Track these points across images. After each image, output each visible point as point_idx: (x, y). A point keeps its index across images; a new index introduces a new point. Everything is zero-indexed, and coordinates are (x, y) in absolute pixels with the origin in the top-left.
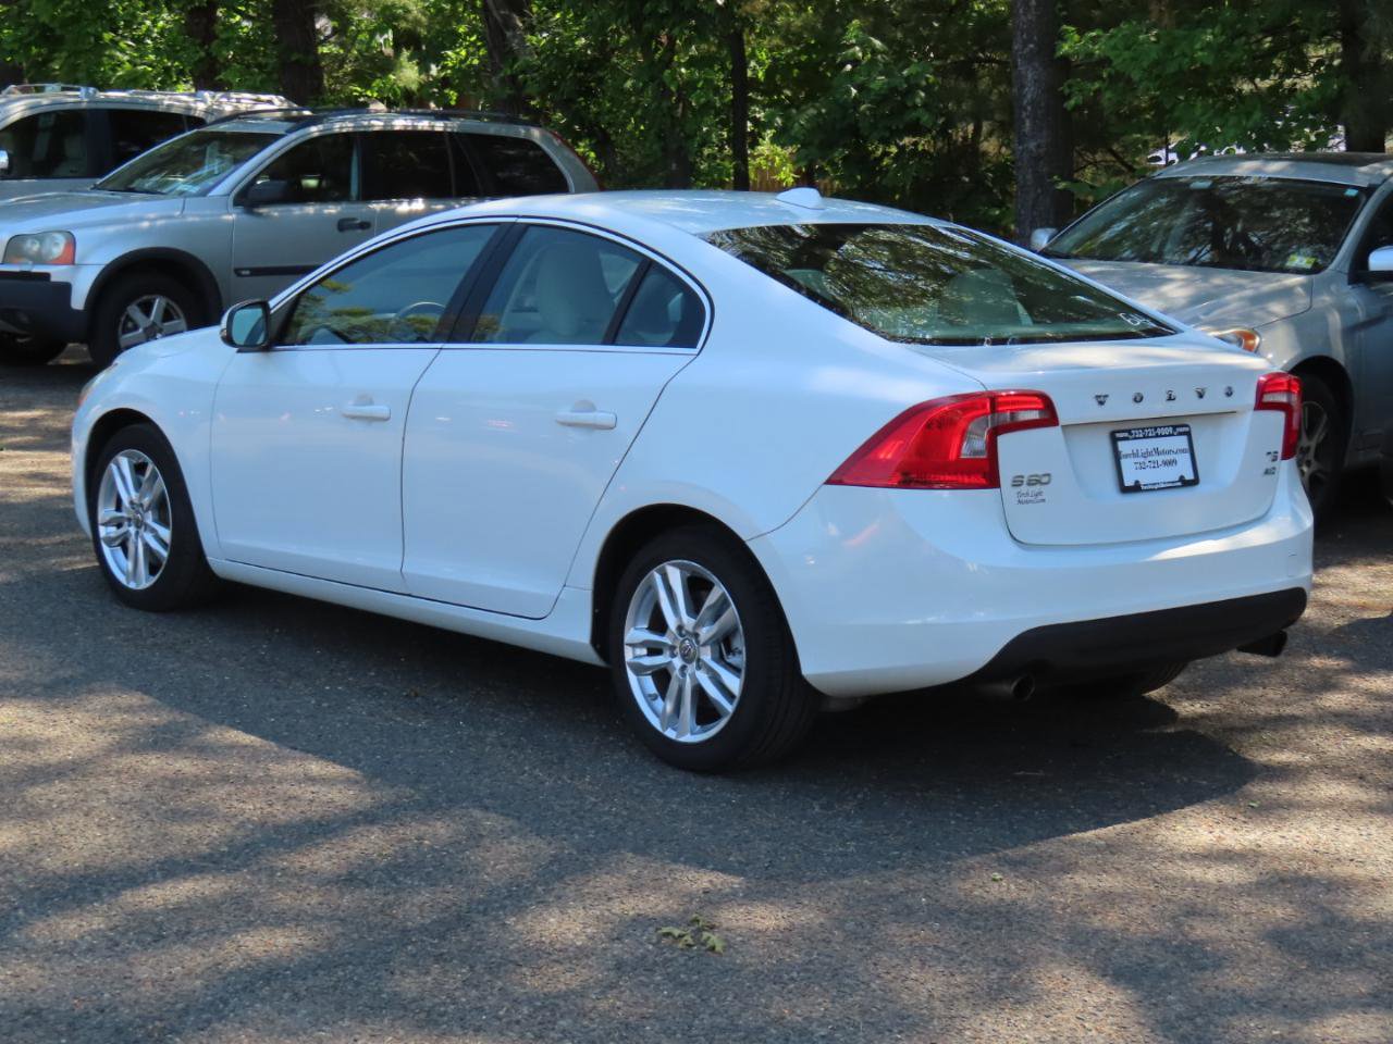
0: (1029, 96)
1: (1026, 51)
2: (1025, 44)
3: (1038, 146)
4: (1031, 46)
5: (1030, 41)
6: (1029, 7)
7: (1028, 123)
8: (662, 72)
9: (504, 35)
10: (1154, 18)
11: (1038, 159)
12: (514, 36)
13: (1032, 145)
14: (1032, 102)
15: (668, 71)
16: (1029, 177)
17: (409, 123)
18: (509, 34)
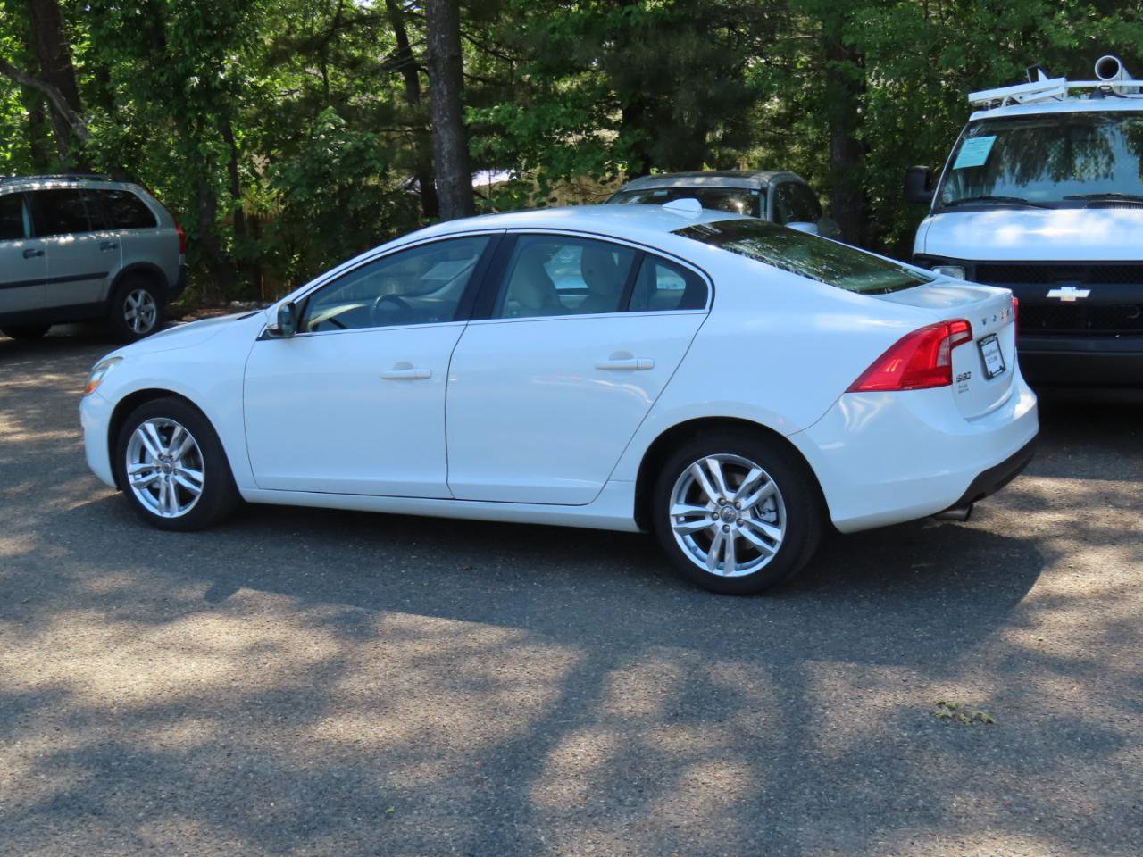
0: (446, 149)
1: (443, 121)
2: (442, 117)
3: (454, 179)
4: (446, 119)
5: (445, 115)
6: (443, 95)
7: (446, 165)
8: (196, 145)
9: (70, 127)
10: (518, 100)
11: (454, 187)
12: (78, 127)
13: (450, 179)
14: (449, 153)
15: (200, 145)
16: (449, 198)
17: (55, 184)
18: (73, 125)
